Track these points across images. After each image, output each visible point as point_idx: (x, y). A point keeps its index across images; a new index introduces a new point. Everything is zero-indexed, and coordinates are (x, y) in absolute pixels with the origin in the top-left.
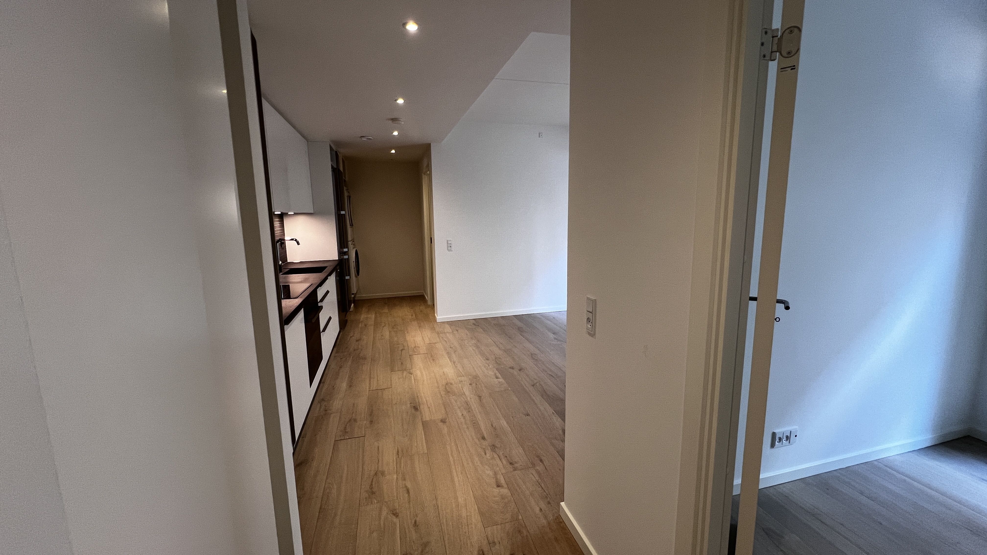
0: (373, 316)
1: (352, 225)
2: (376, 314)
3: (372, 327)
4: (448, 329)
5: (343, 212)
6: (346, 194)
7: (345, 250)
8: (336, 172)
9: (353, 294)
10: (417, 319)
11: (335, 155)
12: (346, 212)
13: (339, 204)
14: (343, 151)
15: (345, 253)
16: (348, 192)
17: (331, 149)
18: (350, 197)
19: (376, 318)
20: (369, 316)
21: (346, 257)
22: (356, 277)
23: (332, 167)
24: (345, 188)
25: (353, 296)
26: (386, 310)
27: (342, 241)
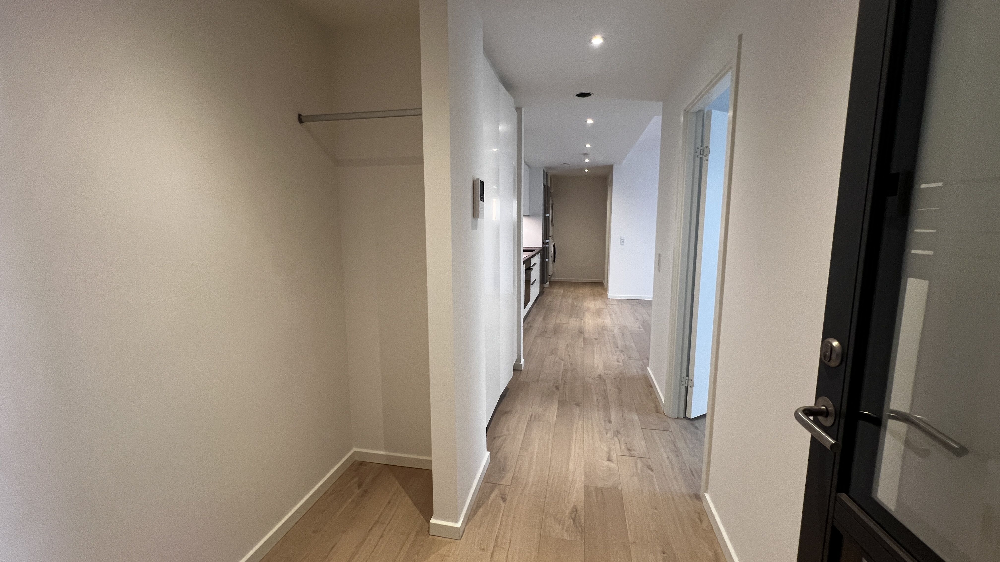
0: (562, 291)
1: (553, 225)
2: (564, 290)
3: (561, 298)
4: (615, 302)
5: (548, 215)
6: (551, 202)
7: (547, 241)
8: (546, 189)
9: (549, 275)
10: (594, 295)
11: (546, 175)
12: (549, 215)
13: (546, 210)
14: (551, 172)
15: (547, 243)
16: (552, 201)
17: (544, 171)
18: (553, 204)
19: (564, 292)
20: (560, 290)
21: (547, 246)
22: (553, 263)
23: (544, 184)
24: (550, 198)
25: (549, 277)
26: (572, 289)
27: (546, 235)
